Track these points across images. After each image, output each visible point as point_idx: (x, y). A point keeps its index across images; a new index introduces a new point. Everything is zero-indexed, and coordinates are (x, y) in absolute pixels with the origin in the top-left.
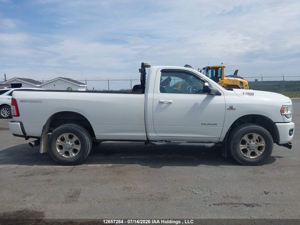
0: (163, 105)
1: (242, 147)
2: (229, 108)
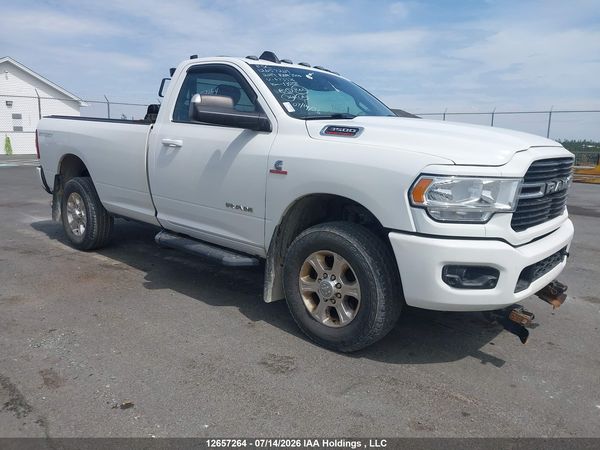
0: (170, 150)
1: (306, 285)
2: (273, 168)
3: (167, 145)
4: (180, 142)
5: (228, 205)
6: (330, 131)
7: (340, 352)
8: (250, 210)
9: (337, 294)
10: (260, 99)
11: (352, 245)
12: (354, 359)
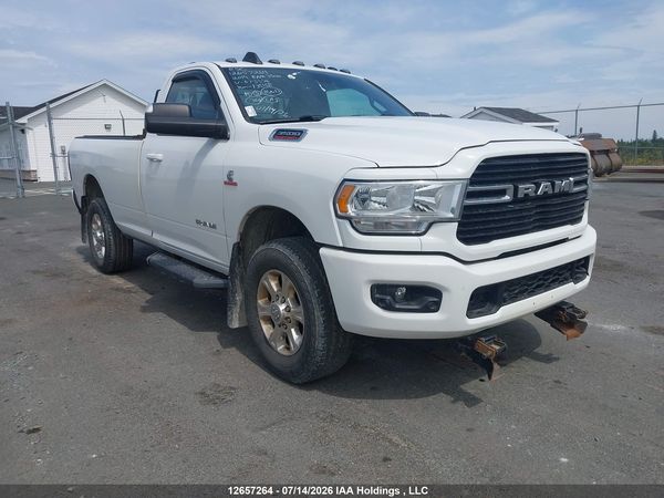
0: (153, 166)
1: (263, 309)
2: (226, 179)
3: (152, 160)
4: (160, 156)
5: (198, 222)
6: (279, 135)
7: (291, 383)
8: (214, 227)
9: (287, 318)
10: (223, 105)
11: (292, 263)
12: (303, 392)
